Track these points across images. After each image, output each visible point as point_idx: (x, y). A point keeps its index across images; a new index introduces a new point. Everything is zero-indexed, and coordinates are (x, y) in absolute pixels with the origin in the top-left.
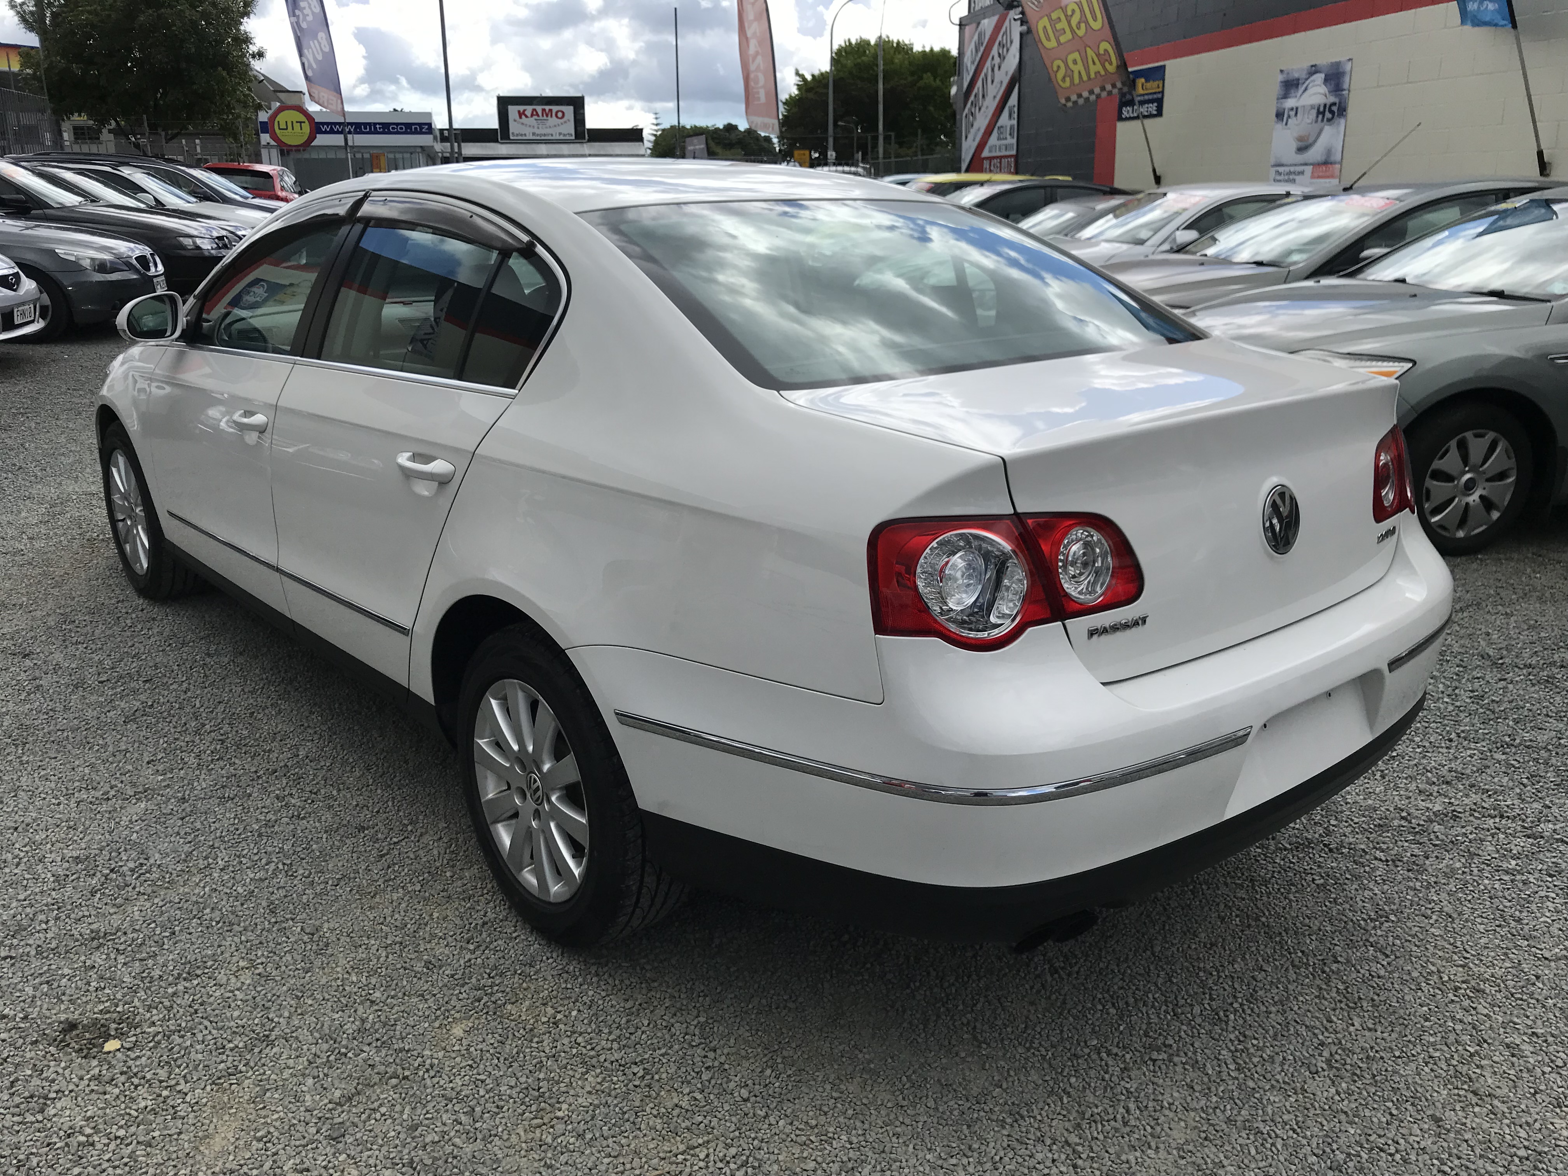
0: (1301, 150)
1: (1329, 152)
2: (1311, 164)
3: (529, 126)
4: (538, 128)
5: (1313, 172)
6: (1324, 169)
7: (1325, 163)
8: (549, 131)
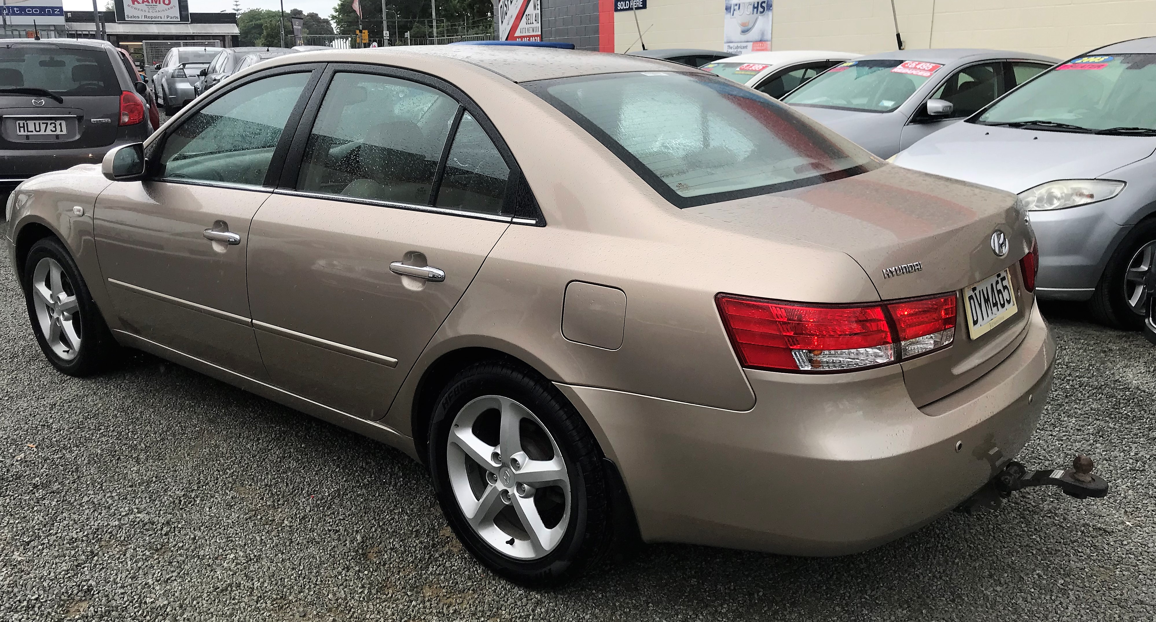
0: (744, 32)
1: (763, 34)
2: (751, 42)
3: (142, 10)
4: (149, 12)
5: (753, 47)
6: (760, 45)
7: (761, 41)
8: (158, 14)
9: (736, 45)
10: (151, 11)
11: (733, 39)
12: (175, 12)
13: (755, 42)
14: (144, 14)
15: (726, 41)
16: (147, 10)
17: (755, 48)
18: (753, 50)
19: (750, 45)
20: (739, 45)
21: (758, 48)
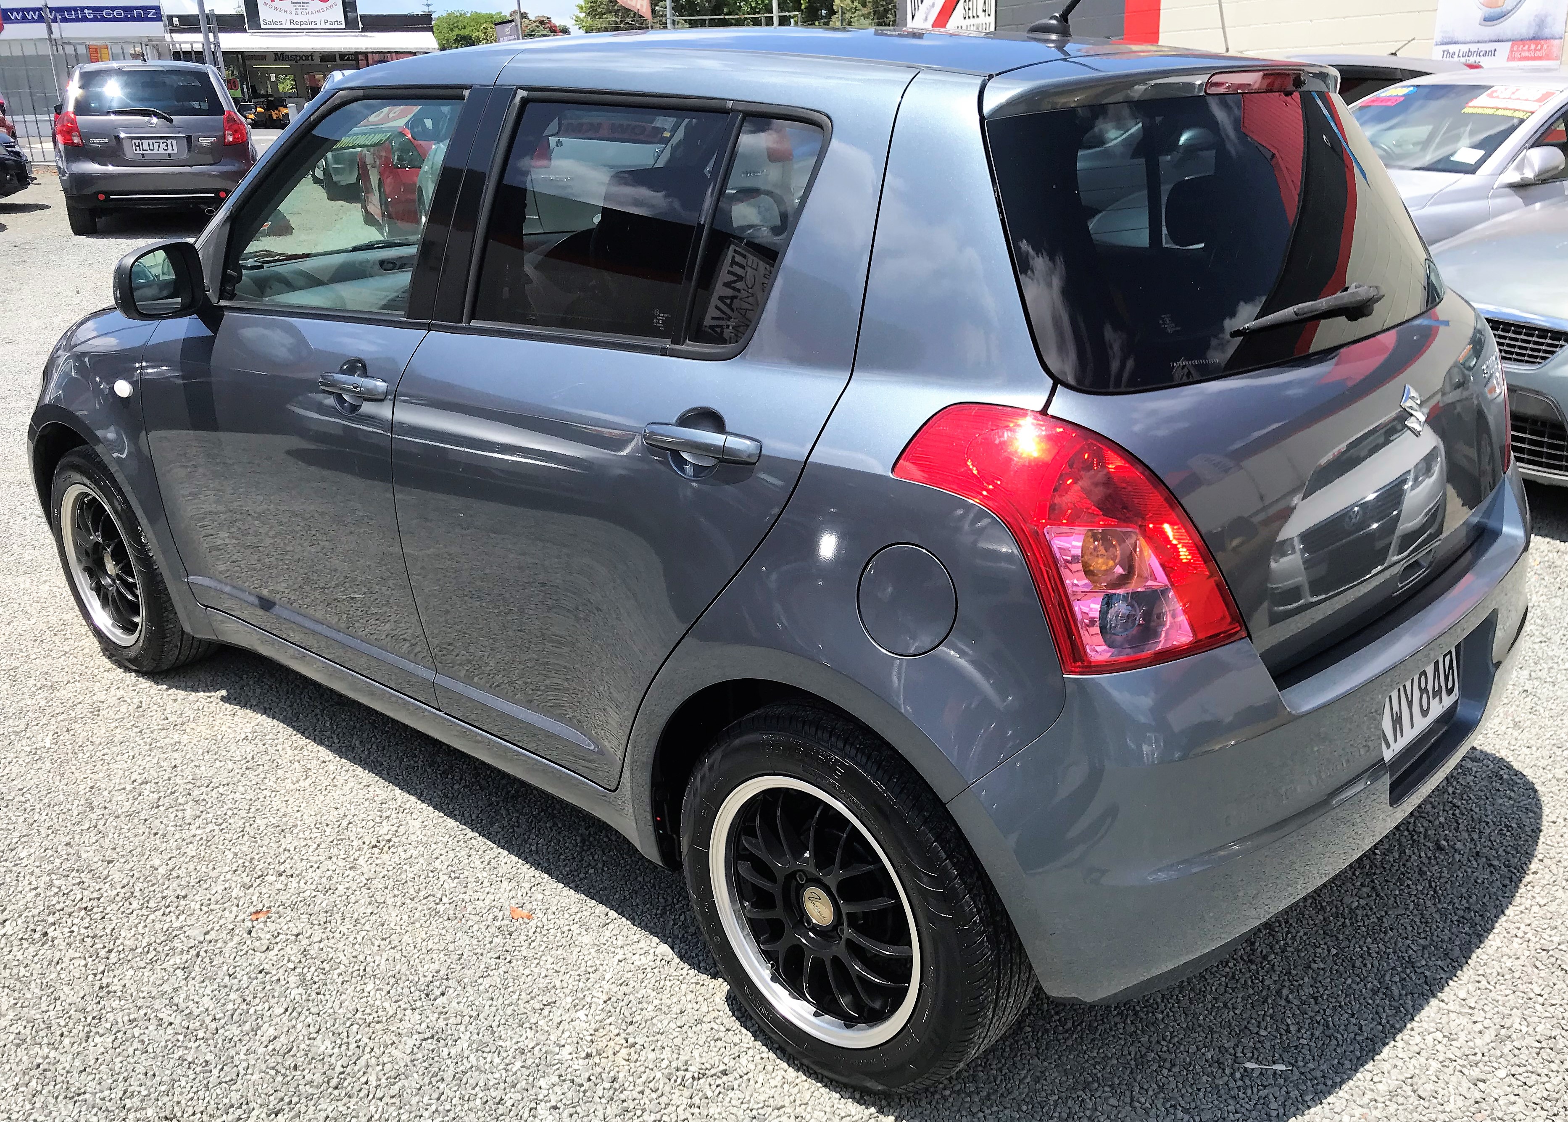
0: (1489, 19)
2: (1508, 41)
3: (286, 11)
4: (297, 14)
5: (1512, 51)
6: (1533, 47)
7: (1535, 39)
8: (311, 18)
9: (1465, 48)
10: (299, 12)
11: (1459, 37)
12: (337, 14)
13: (1518, 42)
14: (289, 17)
15: (1438, 38)
16: (294, 12)
17: (1517, 55)
18: (1511, 58)
19: (1504, 49)
20: (1474, 47)
21: (1527, 54)
